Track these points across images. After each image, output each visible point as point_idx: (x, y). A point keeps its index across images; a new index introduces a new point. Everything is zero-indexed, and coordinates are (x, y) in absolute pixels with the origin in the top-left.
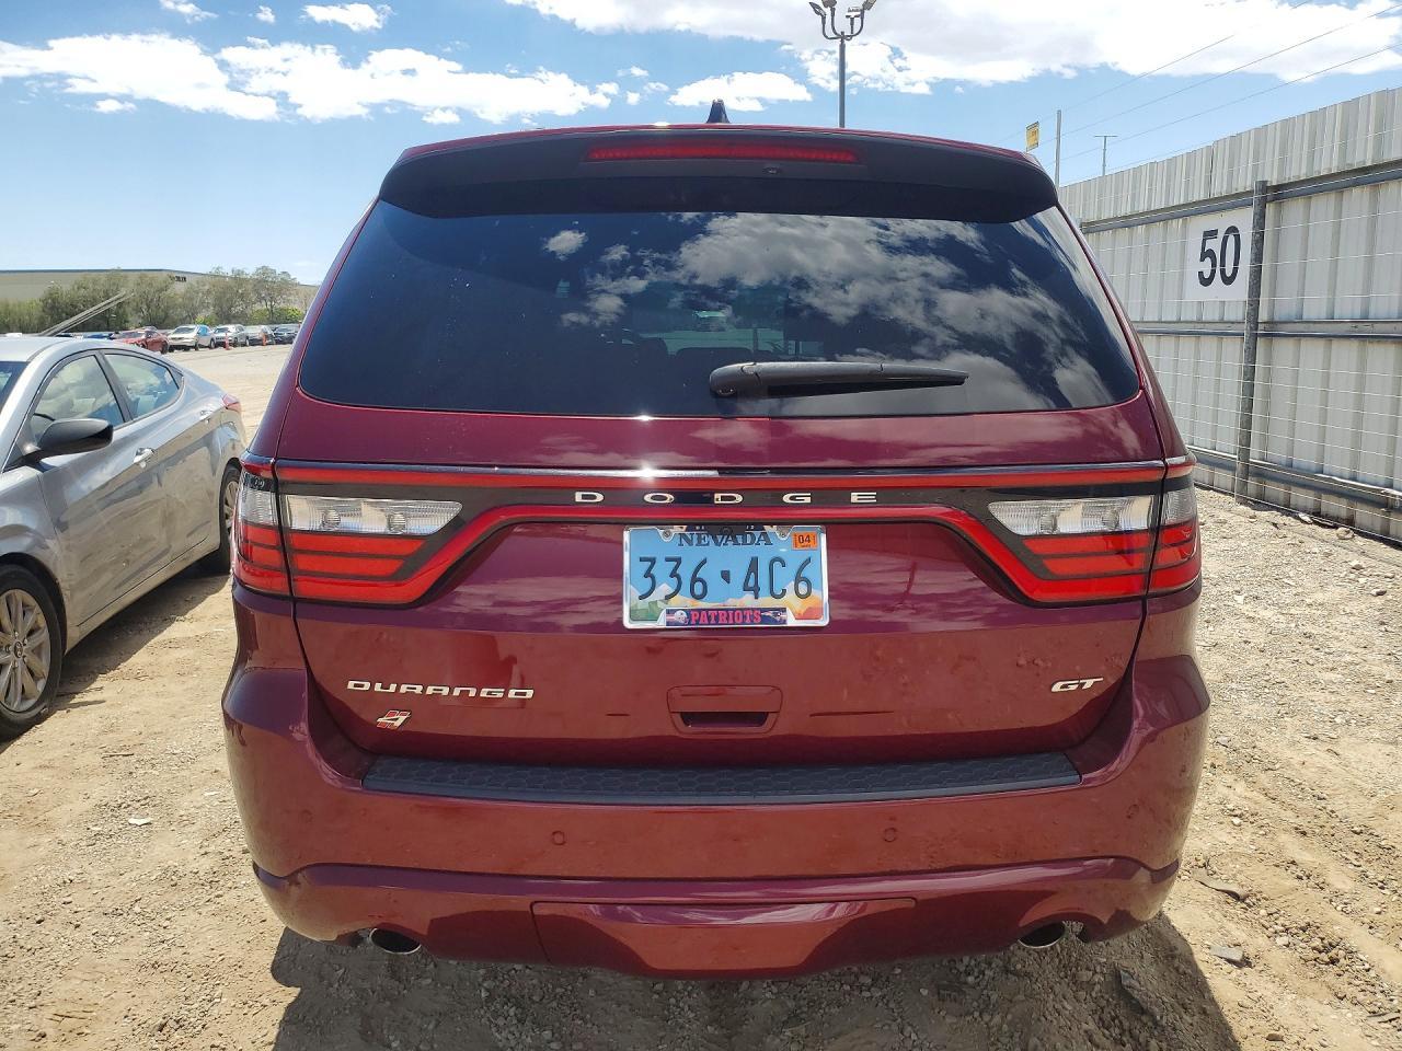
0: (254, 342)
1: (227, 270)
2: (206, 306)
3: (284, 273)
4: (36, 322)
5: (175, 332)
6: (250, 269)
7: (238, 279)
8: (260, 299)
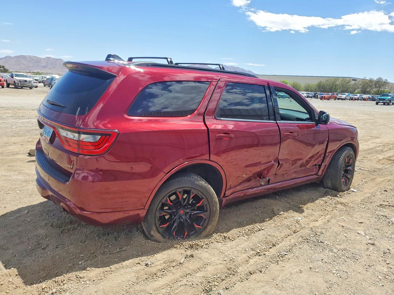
0: (364, 99)
1: (368, 78)
2: (358, 88)
3: (386, 80)
4: (314, 89)
5: (341, 95)
6: (375, 78)
7: (371, 81)
8: (376, 87)
